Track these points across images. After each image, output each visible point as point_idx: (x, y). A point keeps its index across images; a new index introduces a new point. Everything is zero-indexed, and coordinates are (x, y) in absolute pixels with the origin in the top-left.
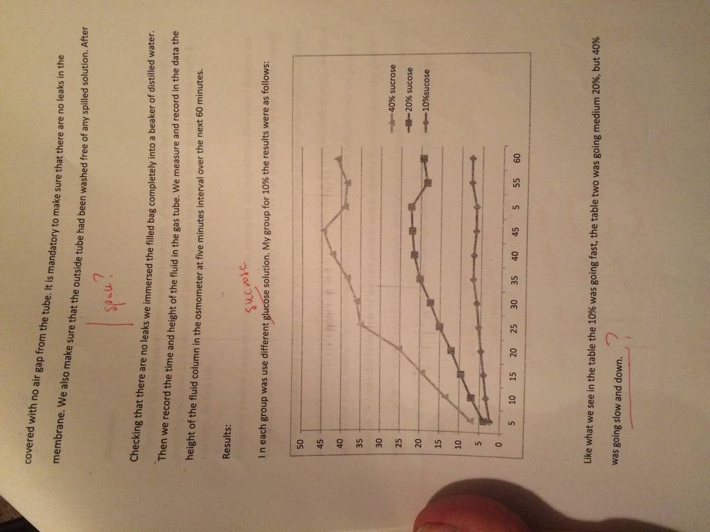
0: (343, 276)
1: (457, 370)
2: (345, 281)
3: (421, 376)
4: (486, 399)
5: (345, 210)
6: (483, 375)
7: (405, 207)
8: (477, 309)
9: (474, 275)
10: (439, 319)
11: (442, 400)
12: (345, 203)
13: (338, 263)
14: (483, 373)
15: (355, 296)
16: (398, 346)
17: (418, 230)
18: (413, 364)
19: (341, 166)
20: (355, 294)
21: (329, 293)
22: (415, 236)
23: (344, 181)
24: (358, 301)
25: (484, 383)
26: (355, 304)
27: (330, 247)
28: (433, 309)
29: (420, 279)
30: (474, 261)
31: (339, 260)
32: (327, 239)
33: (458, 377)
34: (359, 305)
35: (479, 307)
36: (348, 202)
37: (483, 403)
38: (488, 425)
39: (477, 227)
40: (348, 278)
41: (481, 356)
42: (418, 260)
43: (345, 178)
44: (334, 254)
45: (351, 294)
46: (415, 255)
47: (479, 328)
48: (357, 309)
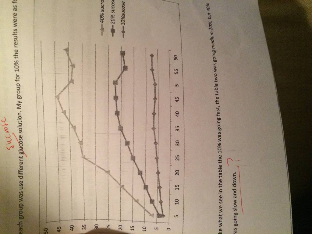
0: (71, 126)
1: (144, 185)
2: (72, 130)
3: (122, 189)
4: (161, 202)
5: (71, 83)
6: (159, 188)
7: (111, 83)
8: (156, 147)
9: (154, 125)
10: (132, 153)
11: (135, 203)
12: (71, 79)
13: (67, 118)
14: (160, 186)
15: (79, 139)
16: (107, 170)
17: (119, 98)
18: (117, 182)
19: (68, 55)
20: (79, 138)
21: (62, 137)
22: (117, 101)
23: (70, 64)
24: (81, 143)
25: (160, 192)
26: (79, 144)
27: (62, 108)
28: (129, 147)
29: (121, 129)
30: (154, 117)
31: (68, 116)
32: (59, 102)
33: (144, 189)
34: (82, 145)
35: (157, 145)
36: (73, 78)
37: (159, 204)
38: (162, 218)
39: (155, 96)
40: (74, 127)
41: (158, 176)
42: (120, 116)
43: (71, 62)
44: (64, 112)
45: (77, 139)
46: (117, 113)
47: (157, 158)
48: (81, 147)
